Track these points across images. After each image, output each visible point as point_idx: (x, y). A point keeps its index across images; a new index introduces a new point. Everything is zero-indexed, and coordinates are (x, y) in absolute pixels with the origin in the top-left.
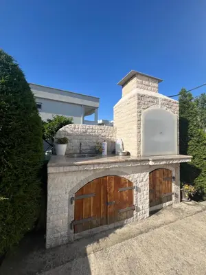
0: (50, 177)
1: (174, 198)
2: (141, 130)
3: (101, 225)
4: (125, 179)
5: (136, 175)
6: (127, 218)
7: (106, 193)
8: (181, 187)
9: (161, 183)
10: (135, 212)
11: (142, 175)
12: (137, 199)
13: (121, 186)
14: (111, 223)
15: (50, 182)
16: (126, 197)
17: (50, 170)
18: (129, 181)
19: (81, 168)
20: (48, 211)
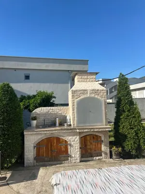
0: (25, 136)
1: (103, 155)
2: (75, 111)
3: (49, 161)
4: (63, 139)
5: (70, 138)
6: (64, 160)
7: (51, 145)
8: (110, 148)
9: (91, 143)
10: (69, 158)
11: (74, 137)
12: (70, 151)
13: (60, 143)
14: (54, 161)
15: (25, 138)
16: (63, 149)
17: (25, 133)
18: (65, 140)
19: (38, 132)
20: (25, 151)
